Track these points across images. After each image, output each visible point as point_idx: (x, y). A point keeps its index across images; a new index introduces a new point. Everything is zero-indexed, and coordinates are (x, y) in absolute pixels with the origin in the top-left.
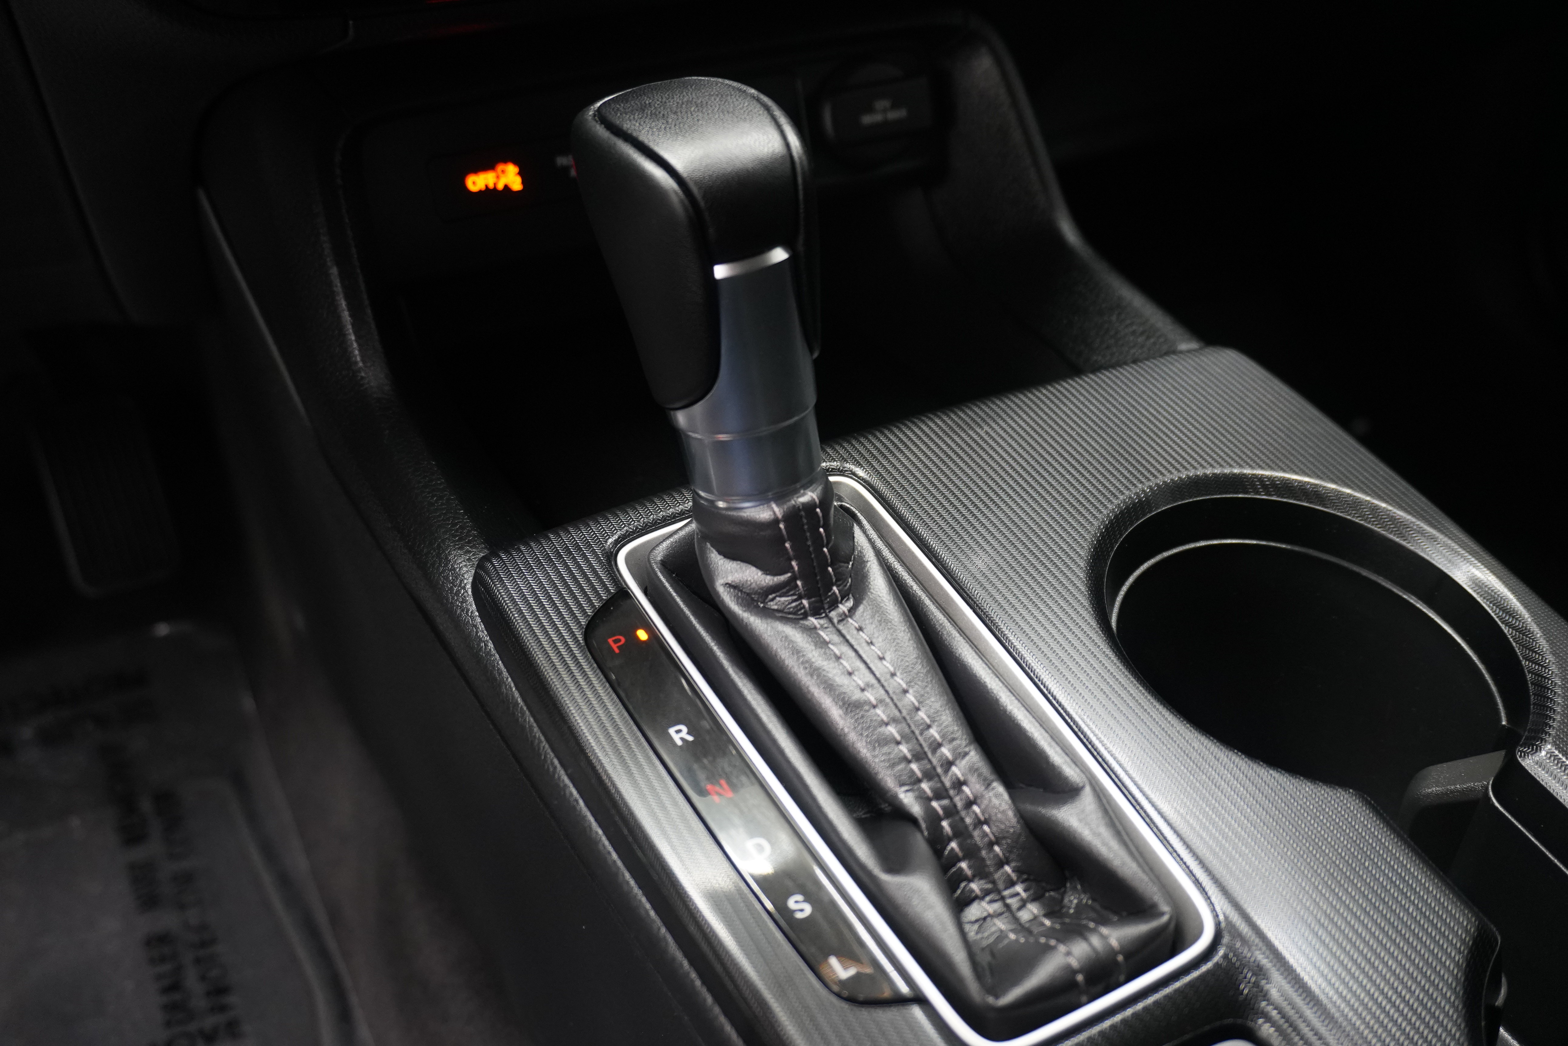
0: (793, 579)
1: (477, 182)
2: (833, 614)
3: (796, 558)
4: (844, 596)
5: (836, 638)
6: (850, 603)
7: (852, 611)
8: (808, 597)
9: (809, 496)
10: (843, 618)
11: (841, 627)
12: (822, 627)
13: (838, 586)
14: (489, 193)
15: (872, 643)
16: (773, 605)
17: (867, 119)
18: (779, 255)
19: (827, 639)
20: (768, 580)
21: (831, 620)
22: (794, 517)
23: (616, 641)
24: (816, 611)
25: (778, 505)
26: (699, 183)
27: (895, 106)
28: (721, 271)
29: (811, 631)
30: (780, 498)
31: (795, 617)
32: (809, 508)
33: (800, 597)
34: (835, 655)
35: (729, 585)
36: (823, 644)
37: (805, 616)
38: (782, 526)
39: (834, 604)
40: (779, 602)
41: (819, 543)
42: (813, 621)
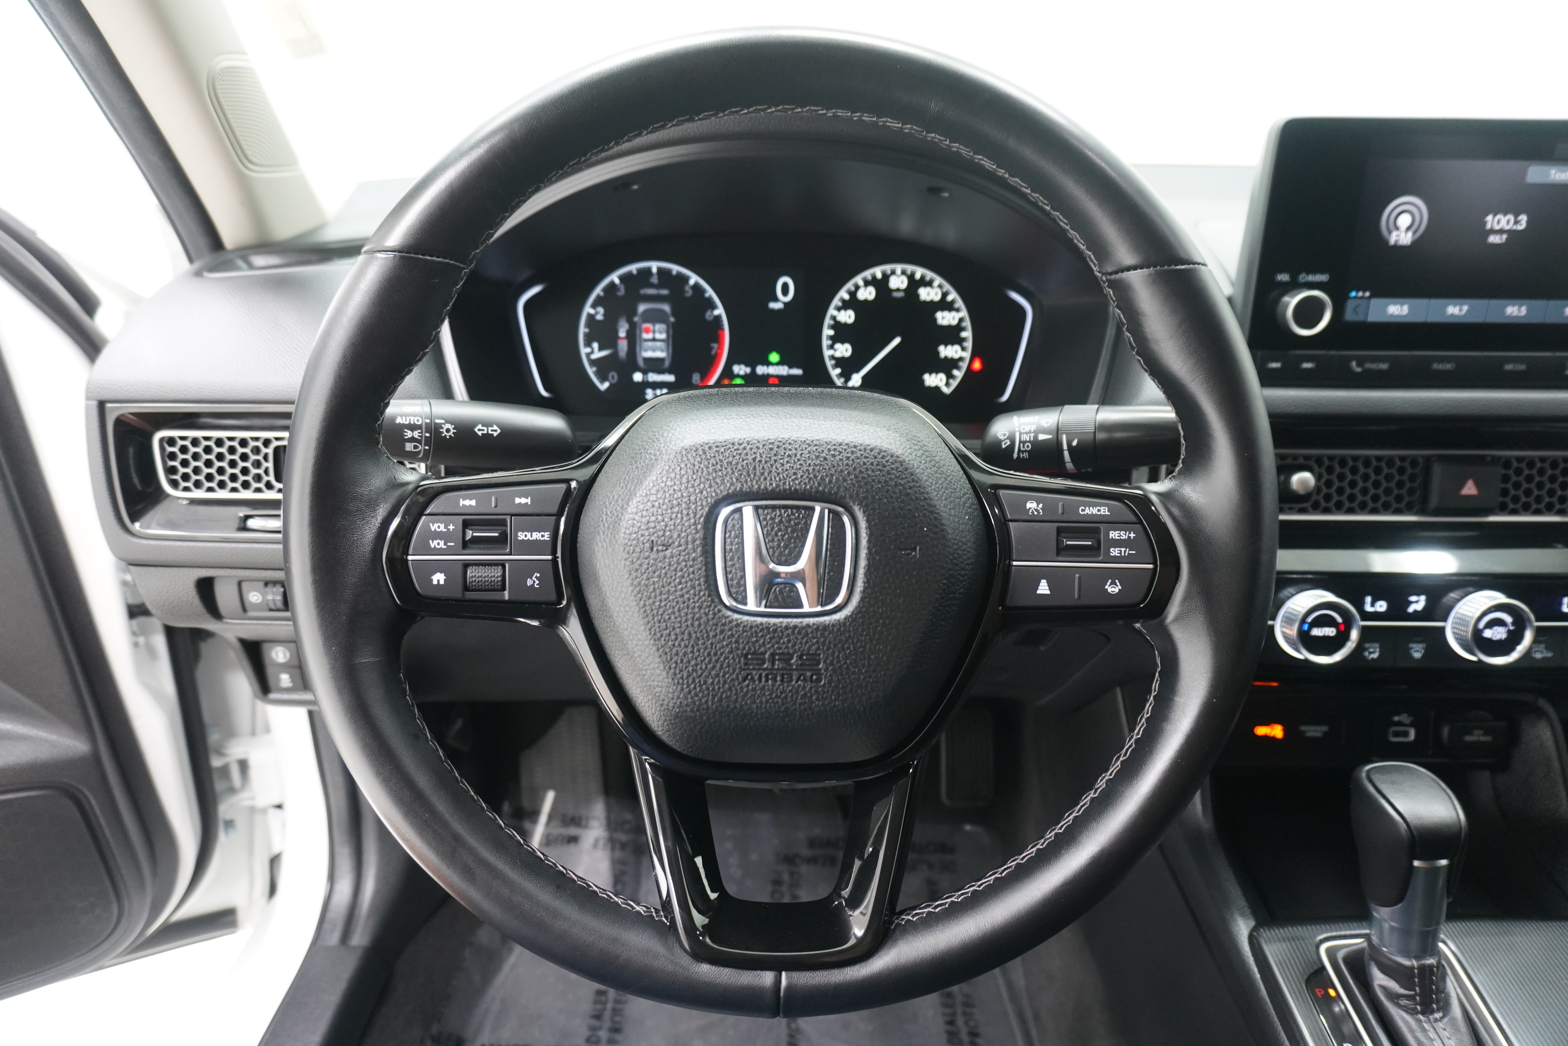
0: (1416, 994)
1: (1261, 731)
2: (1431, 1017)
3: (1418, 986)
4: (1438, 1010)
5: (1432, 1030)
6: (1441, 1014)
7: (1442, 1018)
8: (1420, 1005)
9: (1431, 961)
10: (1436, 1020)
11: (1435, 1025)
12: (1425, 1022)
13: (1436, 1004)
14: (1266, 737)
15: (1450, 1039)
16: (1402, 1002)
17: (1468, 738)
18: (1444, 862)
19: (1427, 1028)
20: (1402, 991)
21: (1429, 1020)
22: (1423, 969)
23: (1320, 991)
24: (1423, 1013)
25: (1416, 961)
26: (1415, 828)
27: (1485, 734)
28: (1416, 863)
29: (1419, 1021)
30: (1417, 958)
31: (1412, 1012)
32: (1431, 967)
33: (1417, 1004)
34: (1430, 1038)
35: (1381, 986)
36: (1424, 1030)
37: (1417, 1013)
38: (1416, 971)
39: (1432, 1012)
40: (1403, 1002)
41: (1432, 982)
42: (1420, 1016)
